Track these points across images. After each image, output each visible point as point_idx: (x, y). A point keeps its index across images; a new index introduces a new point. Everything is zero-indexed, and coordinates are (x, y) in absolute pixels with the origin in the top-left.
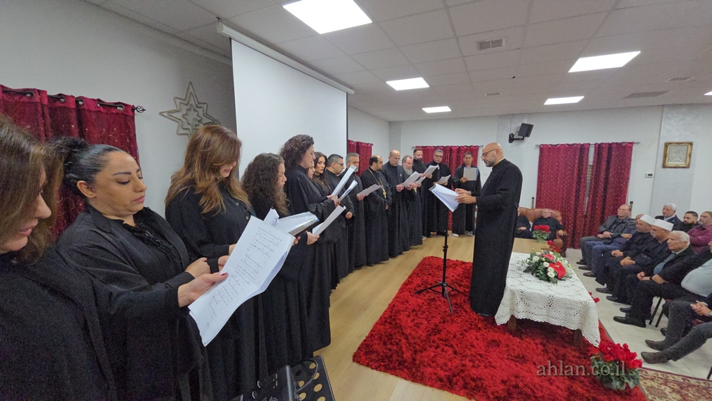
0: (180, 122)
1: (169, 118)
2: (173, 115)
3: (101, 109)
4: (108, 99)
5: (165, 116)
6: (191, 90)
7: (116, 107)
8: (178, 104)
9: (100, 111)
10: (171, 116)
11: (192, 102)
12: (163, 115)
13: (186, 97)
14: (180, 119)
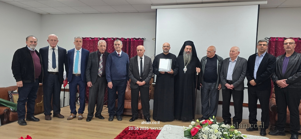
9: (135, 41)
12: (153, 40)
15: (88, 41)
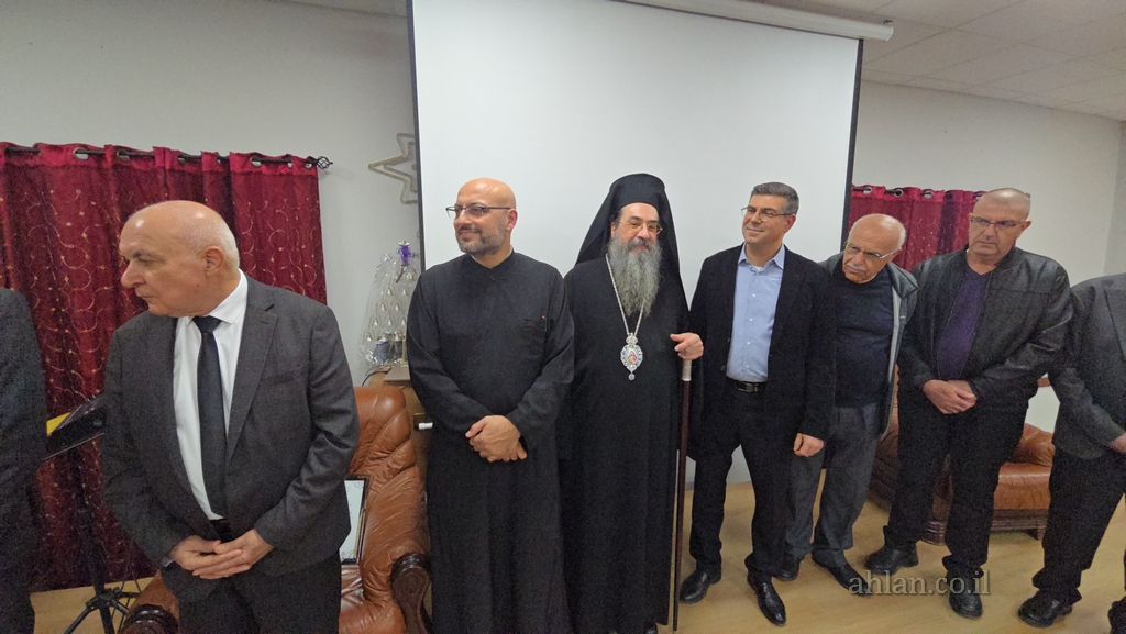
0: (406, 178)
1: (387, 174)
2: (393, 167)
3: (264, 169)
4: (274, 152)
5: (380, 172)
8: (406, 145)
9: (260, 173)
10: (391, 170)
12: (374, 170)
14: (406, 175)
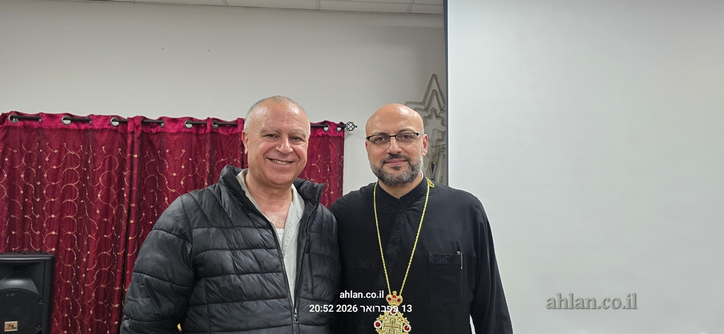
6: (434, 86)
7: (323, 128)
11: (435, 105)
13: (425, 98)
15: (51, 130)
